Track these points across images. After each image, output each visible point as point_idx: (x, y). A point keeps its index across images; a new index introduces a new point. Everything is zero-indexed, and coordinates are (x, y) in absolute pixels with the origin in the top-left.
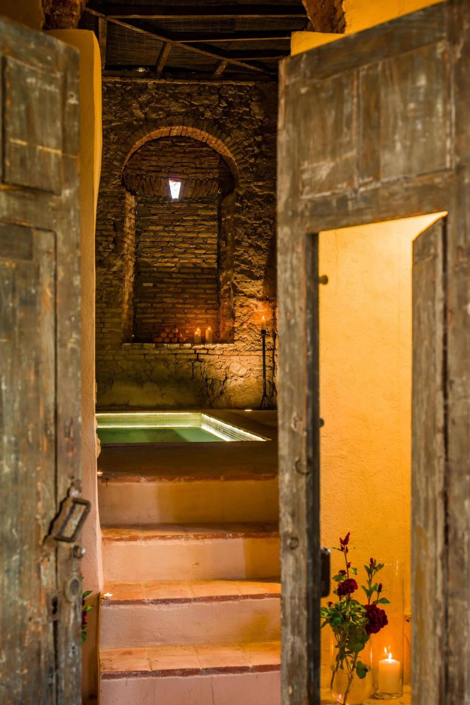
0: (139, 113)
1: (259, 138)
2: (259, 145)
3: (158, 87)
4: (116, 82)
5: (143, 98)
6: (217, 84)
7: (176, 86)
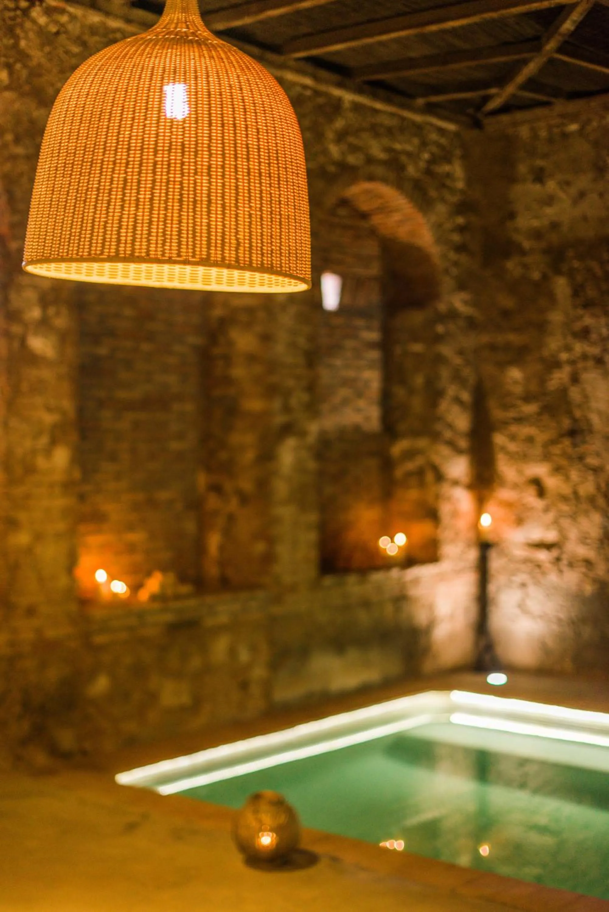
0: (335, 150)
1: (460, 220)
2: (461, 229)
3: (357, 107)
4: (305, 87)
5: (339, 124)
6: (418, 118)
7: (376, 111)
